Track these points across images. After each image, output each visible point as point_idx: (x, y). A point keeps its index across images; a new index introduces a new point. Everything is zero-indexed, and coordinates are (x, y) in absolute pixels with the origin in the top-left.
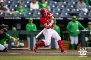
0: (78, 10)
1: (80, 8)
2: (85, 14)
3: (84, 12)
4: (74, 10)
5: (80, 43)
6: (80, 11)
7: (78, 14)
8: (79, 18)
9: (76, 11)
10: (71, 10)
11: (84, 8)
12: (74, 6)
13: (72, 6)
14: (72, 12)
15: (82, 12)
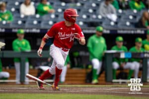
0: (100, 17)
2: (112, 23)
3: (111, 20)
4: (94, 16)
5: (104, 72)
6: (103, 18)
7: (101, 23)
9: (97, 18)
10: (88, 17)
12: (95, 11)
13: (91, 11)
14: (91, 20)
15: (106, 20)
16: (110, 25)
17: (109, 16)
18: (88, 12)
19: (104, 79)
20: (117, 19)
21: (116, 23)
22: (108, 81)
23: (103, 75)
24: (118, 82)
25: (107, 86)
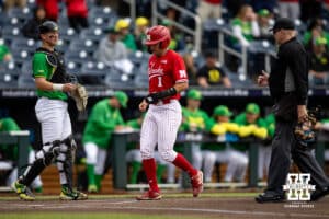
0: (101, 66)
1: (109, 59)
2: (124, 78)
3: (121, 72)
4: (90, 65)
5: (111, 171)
6: (107, 68)
7: (103, 77)
8: (105, 90)
9: (95, 68)
10: (79, 66)
11: (121, 57)
12: (90, 54)
13: (83, 54)
14: (84, 71)
15: (113, 71)
16: (120, 81)
17: (118, 64)
18: (78, 57)
19: (111, 183)
20: (134, 70)
21: (132, 77)
22: (118, 187)
23: (109, 176)
24: (138, 189)
25: (116, 196)
